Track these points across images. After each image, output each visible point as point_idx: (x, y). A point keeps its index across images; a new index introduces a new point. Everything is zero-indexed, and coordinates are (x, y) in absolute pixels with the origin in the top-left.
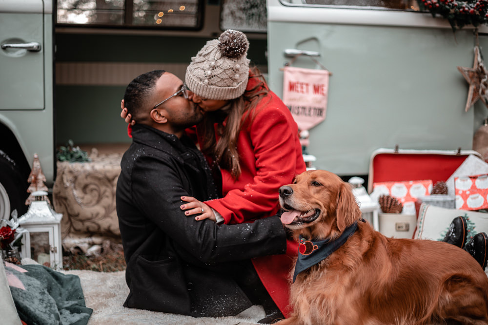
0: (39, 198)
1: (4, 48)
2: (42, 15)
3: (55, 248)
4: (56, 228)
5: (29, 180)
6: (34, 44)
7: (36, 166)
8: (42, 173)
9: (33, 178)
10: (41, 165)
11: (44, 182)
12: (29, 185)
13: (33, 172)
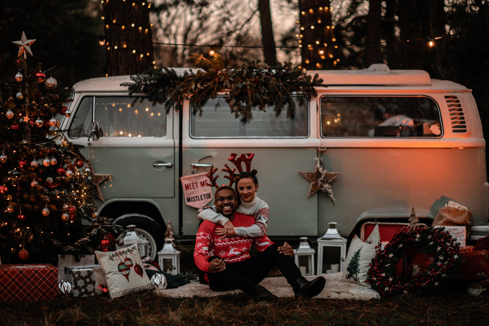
0: (169, 242)
1: (155, 166)
2: (173, 149)
3: (175, 267)
4: (176, 257)
5: (165, 234)
6: (169, 164)
7: (169, 226)
8: (172, 231)
9: (167, 233)
10: (171, 227)
11: (173, 236)
12: (165, 237)
13: (168, 230)
